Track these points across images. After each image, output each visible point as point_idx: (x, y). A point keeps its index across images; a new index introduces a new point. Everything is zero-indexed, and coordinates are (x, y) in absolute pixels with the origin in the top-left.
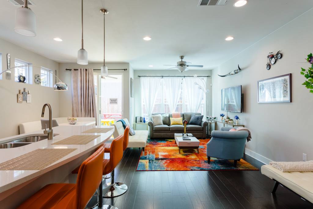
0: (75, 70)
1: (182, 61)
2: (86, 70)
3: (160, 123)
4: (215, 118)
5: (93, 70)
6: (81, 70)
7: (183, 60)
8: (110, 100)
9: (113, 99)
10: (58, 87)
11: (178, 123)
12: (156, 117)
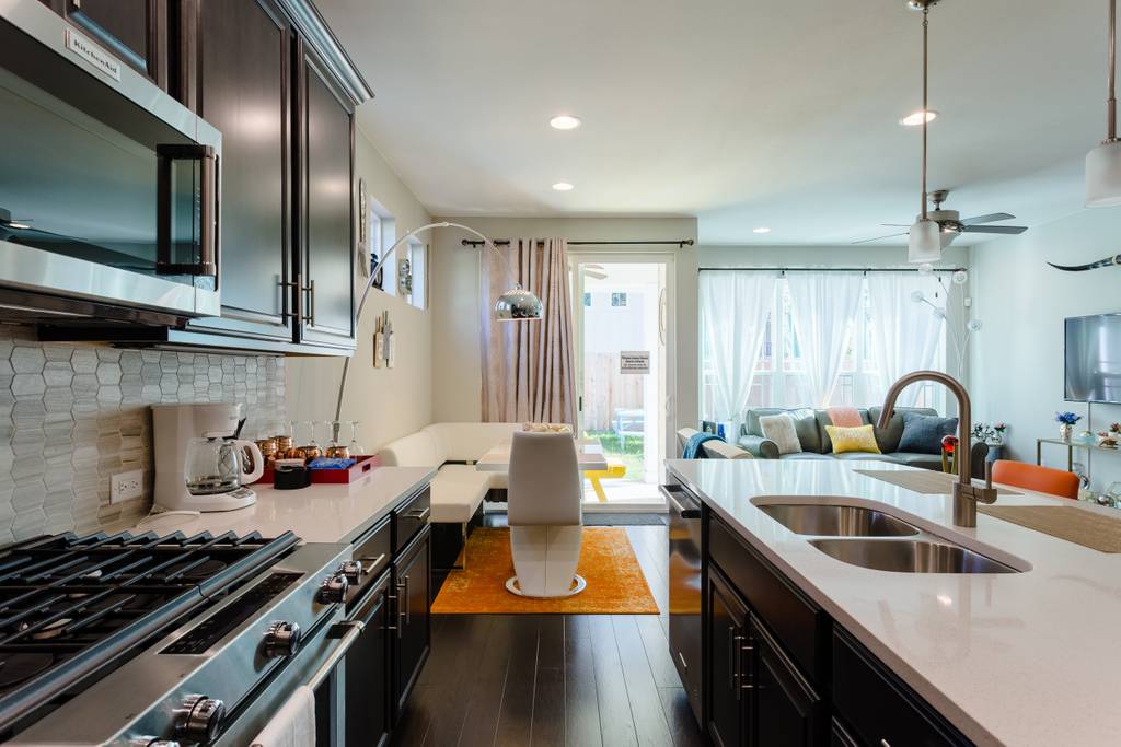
0: (498, 243)
1: (938, 209)
2: (541, 244)
3: (795, 446)
4: (1000, 429)
5: (564, 242)
6: (521, 243)
7: (943, 206)
8: (623, 357)
9: (635, 355)
10: (513, 306)
11: (862, 446)
12: (776, 423)
